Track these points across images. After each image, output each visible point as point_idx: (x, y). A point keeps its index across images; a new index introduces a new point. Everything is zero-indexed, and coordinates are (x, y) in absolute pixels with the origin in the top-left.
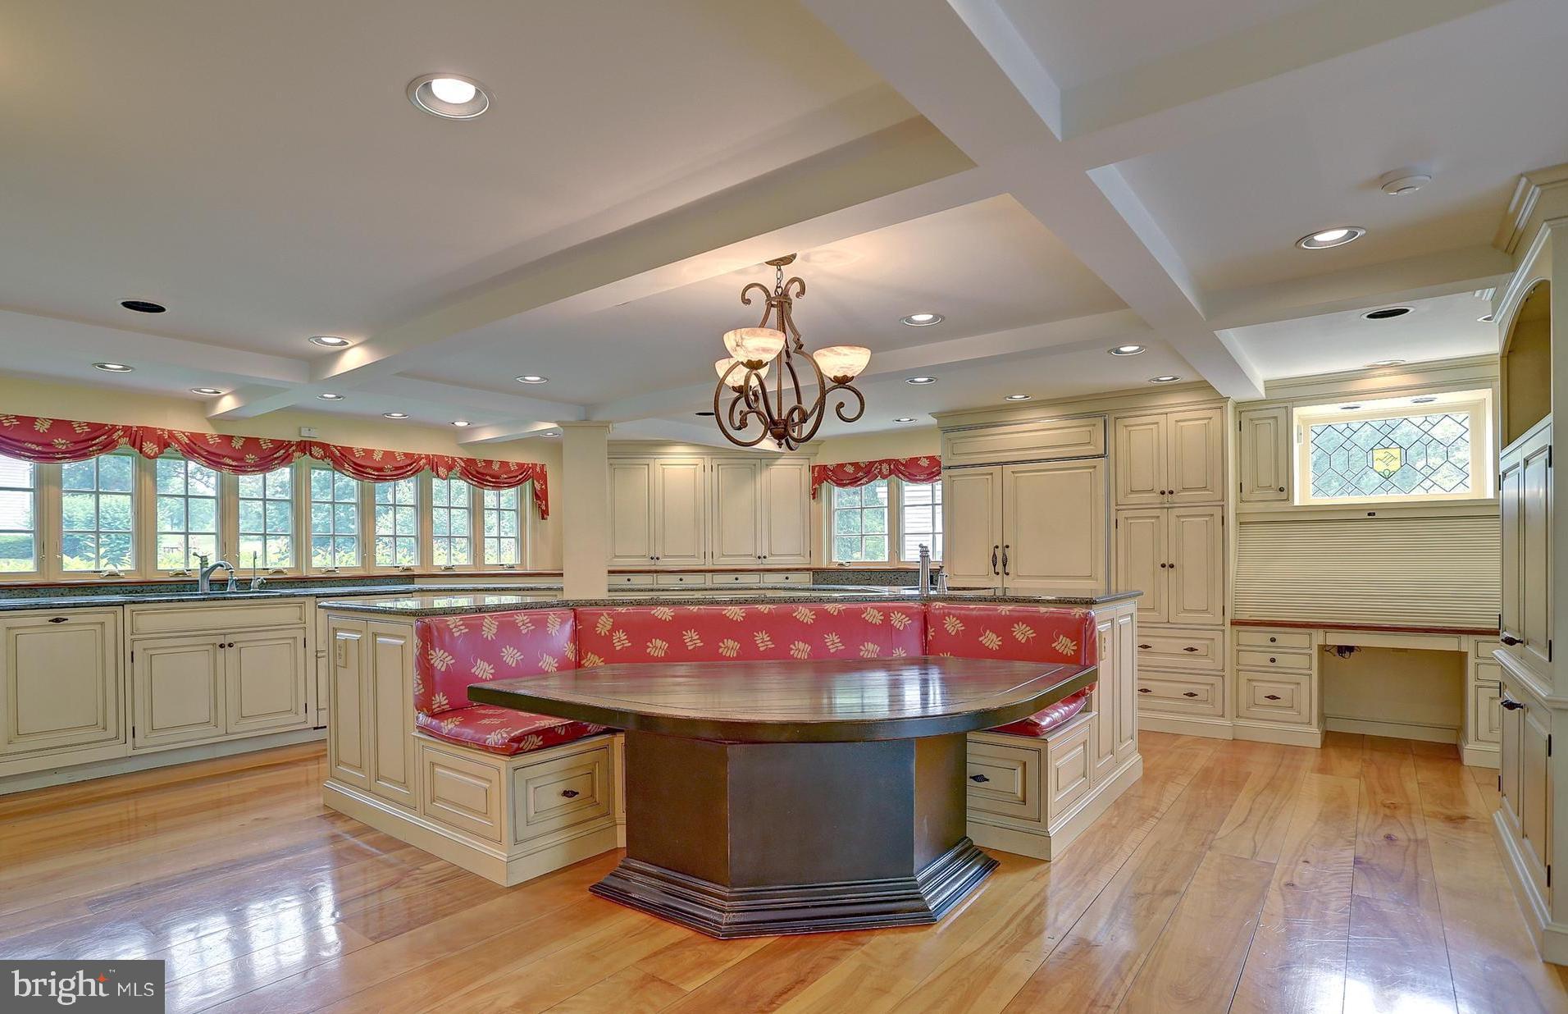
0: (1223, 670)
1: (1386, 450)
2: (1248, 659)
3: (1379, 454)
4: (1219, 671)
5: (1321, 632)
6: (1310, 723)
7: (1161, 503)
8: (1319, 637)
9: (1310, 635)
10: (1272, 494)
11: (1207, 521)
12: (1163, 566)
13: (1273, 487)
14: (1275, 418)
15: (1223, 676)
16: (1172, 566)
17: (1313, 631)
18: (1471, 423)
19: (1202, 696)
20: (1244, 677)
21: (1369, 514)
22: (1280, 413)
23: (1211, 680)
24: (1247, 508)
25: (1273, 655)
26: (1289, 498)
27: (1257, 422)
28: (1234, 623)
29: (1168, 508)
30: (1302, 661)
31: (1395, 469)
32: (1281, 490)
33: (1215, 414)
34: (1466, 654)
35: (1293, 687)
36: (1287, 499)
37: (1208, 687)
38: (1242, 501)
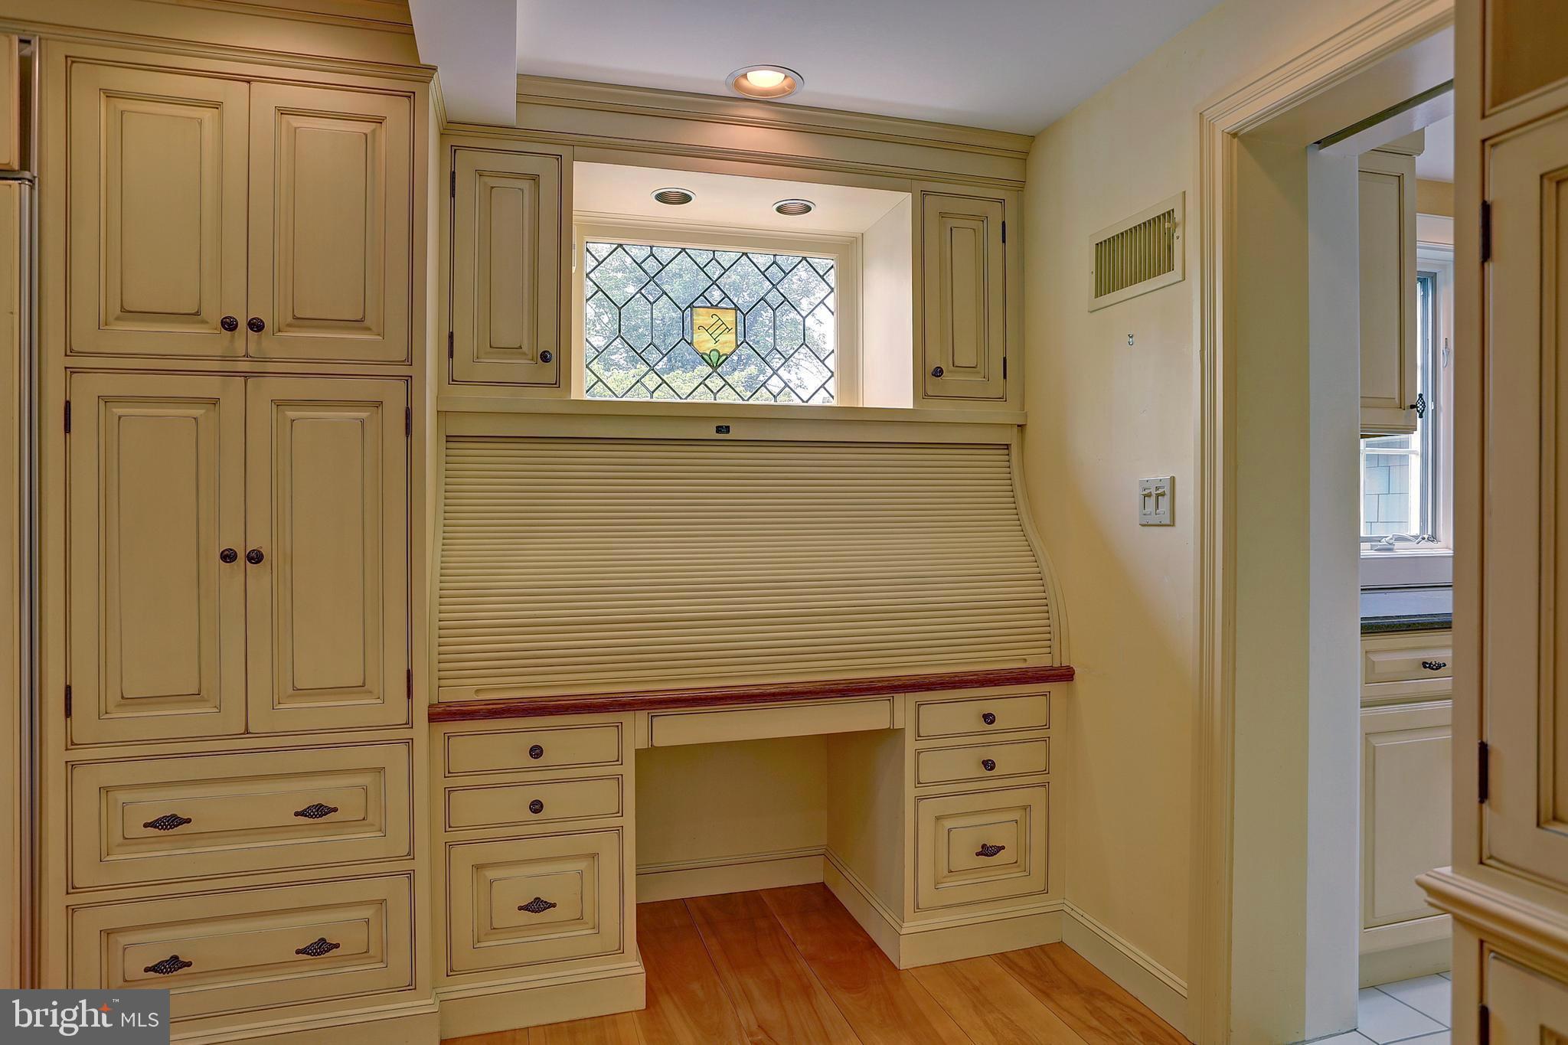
0: (411, 855)
1: (713, 311)
2: (474, 808)
3: (702, 317)
4: (399, 858)
5: (642, 717)
6: (621, 950)
7: (224, 359)
8: (636, 729)
9: (619, 726)
10: (522, 368)
11: (362, 422)
12: (228, 556)
13: (525, 348)
14: (535, 178)
15: (410, 875)
16: (255, 557)
17: (626, 717)
18: (839, 278)
19: (350, 940)
20: (464, 859)
21: (719, 429)
22: (547, 169)
23: (375, 889)
24: (467, 398)
25: (536, 793)
26: (561, 380)
27: (492, 182)
28: (439, 715)
29: (246, 375)
30: (602, 796)
31: (727, 350)
32: (545, 357)
33: (395, 110)
34: (902, 730)
35: (582, 865)
36: (556, 384)
37: (368, 912)
38: (453, 381)
